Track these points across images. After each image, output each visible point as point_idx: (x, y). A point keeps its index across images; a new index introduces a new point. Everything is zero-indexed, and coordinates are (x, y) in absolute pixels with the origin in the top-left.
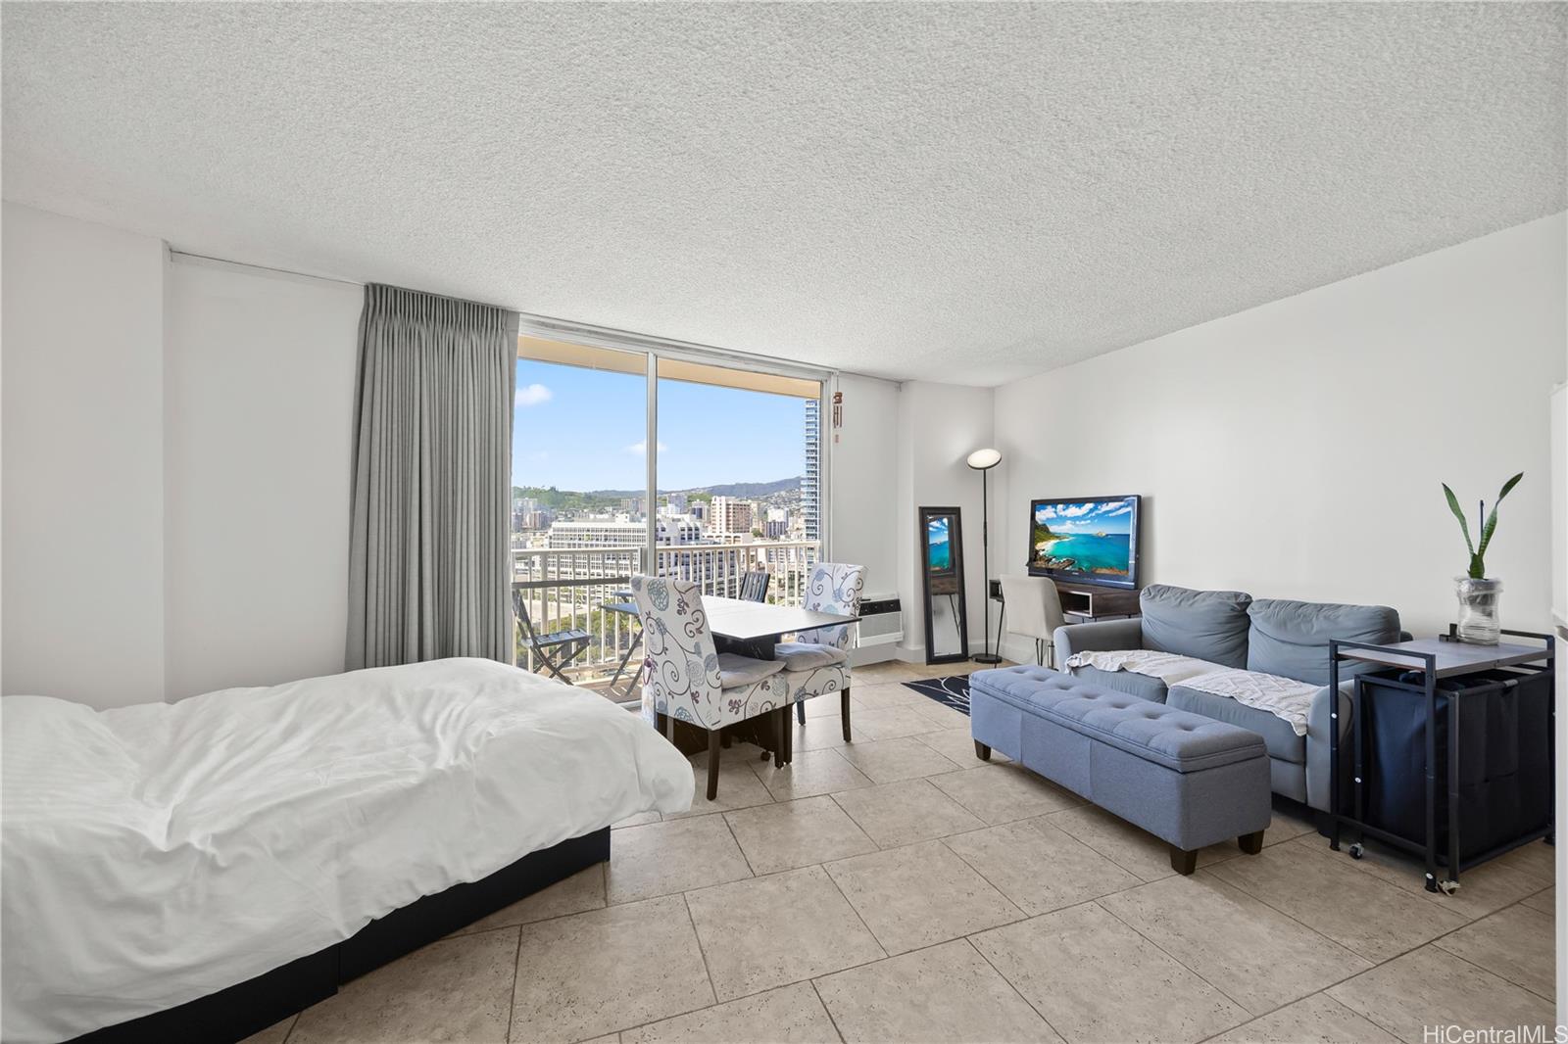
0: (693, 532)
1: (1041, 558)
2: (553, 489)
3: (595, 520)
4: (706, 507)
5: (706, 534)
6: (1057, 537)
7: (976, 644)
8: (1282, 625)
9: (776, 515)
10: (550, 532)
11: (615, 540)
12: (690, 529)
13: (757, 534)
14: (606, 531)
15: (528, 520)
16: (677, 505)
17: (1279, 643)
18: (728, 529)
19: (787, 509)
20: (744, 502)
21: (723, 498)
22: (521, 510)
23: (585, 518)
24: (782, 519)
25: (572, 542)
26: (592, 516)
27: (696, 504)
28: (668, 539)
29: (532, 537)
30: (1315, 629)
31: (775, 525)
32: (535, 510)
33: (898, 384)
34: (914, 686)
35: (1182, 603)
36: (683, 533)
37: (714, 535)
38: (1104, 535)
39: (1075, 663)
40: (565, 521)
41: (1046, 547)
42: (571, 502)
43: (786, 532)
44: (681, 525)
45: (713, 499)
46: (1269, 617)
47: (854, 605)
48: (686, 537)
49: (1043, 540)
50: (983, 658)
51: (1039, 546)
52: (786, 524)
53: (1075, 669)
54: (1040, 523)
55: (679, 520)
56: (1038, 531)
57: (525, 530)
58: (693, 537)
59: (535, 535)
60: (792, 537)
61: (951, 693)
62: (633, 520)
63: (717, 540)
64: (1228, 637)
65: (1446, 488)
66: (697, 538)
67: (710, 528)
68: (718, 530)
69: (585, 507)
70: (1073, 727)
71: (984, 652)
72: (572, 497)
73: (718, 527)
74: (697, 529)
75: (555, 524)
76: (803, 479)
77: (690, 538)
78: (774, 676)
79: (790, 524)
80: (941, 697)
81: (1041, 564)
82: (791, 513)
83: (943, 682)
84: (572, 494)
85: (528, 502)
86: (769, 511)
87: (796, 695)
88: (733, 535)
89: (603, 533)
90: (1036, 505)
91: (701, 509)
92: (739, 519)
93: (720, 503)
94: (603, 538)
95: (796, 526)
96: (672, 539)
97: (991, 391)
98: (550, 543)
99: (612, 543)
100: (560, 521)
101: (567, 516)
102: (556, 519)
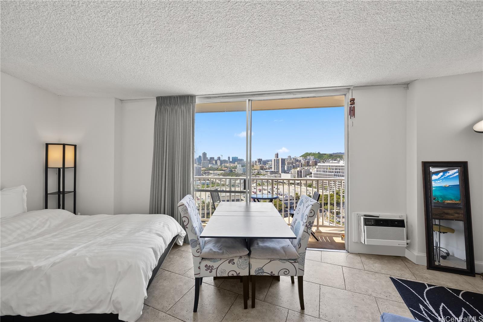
2: (319, 153)
3: (332, 163)
10: (317, 167)
11: (340, 170)
14: (336, 166)
15: (311, 162)
22: (309, 160)
23: (329, 162)
25: (324, 170)
26: (331, 162)
32: (313, 160)
40: (322, 163)
42: (325, 157)
57: (310, 166)
59: (313, 167)
69: (330, 159)
75: (318, 164)
84: (325, 154)
85: (311, 157)
89: (335, 167)
94: (335, 169)
98: (317, 170)
99: (338, 171)
100: (321, 163)
101: (323, 161)
102: (320, 162)
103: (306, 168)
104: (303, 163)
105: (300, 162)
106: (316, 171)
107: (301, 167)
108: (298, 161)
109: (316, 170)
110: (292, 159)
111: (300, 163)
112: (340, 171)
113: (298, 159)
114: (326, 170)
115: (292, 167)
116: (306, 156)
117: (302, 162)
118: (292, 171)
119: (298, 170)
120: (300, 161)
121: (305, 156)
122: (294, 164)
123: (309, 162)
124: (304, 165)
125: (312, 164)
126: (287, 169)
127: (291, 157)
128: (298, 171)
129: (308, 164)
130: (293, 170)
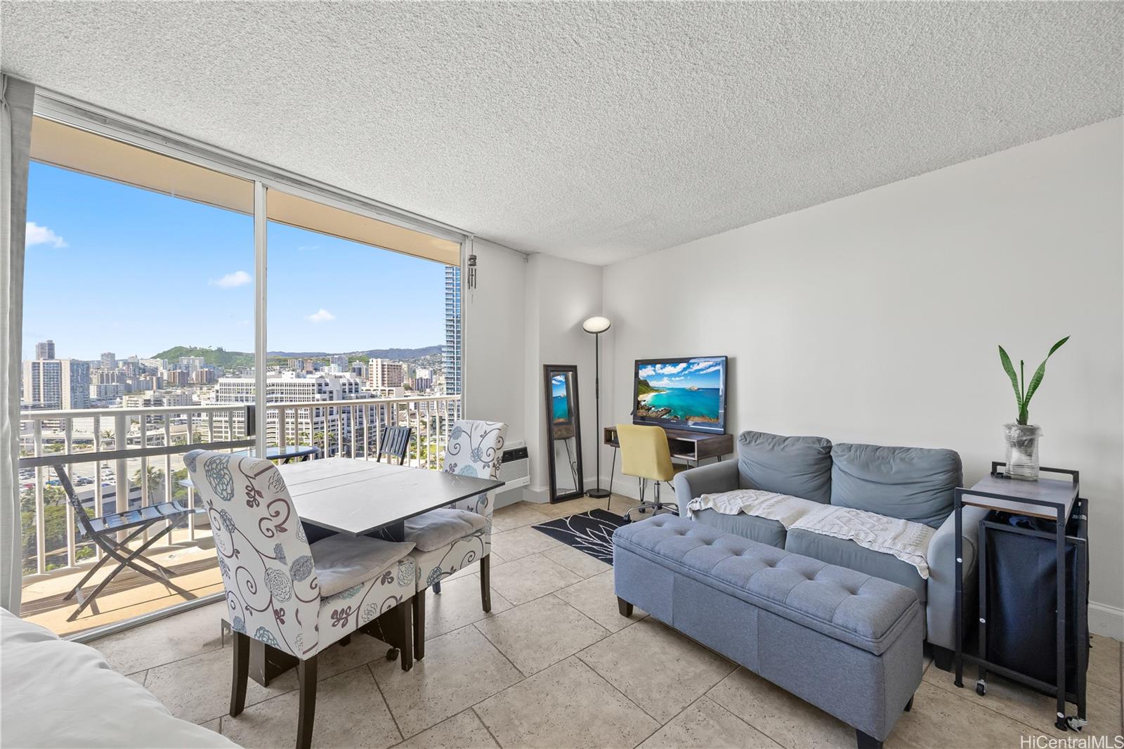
0: (354, 387)
1: (642, 407)
2: (220, 350)
4: (365, 367)
5: (364, 388)
6: (656, 391)
7: (590, 482)
8: (865, 466)
9: (423, 374)
10: (217, 387)
11: (282, 393)
12: (351, 384)
13: (408, 388)
14: (273, 385)
15: (194, 376)
16: (339, 365)
17: (863, 482)
18: (383, 384)
19: (431, 369)
20: (397, 364)
21: (379, 360)
22: (187, 367)
24: (427, 377)
25: (239, 395)
27: (356, 364)
28: (331, 392)
29: (198, 392)
30: (894, 470)
31: (422, 381)
32: (202, 368)
33: (526, 256)
34: (545, 529)
35: (775, 447)
36: (344, 387)
37: (372, 389)
38: (696, 388)
39: (696, 507)
40: (231, 377)
41: (647, 398)
43: (430, 386)
44: (342, 381)
45: (371, 360)
46: (853, 460)
47: (494, 465)
48: (347, 390)
49: (644, 393)
50: (596, 494)
51: (641, 397)
52: (431, 380)
53: (696, 513)
54: (641, 379)
55: (341, 377)
56: (641, 386)
57: (191, 385)
58: (354, 390)
59: (201, 389)
60: (436, 390)
61: (578, 534)
62: (298, 376)
63: (374, 393)
64: (815, 477)
65: (1001, 350)
66: (357, 391)
67: (368, 383)
68: (375, 385)
70: (737, 595)
71: (596, 488)
72: (241, 357)
73: (375, 382)
74: (356, 384)
75: (221, 380)
76: (444, 346)
77: (350, 391)
78: (400, 562)
79: (434, 380)
80: (570, 540)
81: (642, 413)
82: (434, 372)
83: (568, 521)
85: (194, 360)
86: (417, 371)
87: (429, 578)
88: (387, 389)
90: (640, 364)
91: (360, 369)
92: (392, 377)
93: (376, 364)
95: (439, 382)
96: (335, 393)
97: (600, 270)
98: (217, 397)
99: (279, 395)
100: (227, 377)
101: (234, 373)
102: (224, 375)
103: (179, 392)
104: (165, 377)
105: (154, 375)
106: (215, 400)
107: (159, 387)
108: (144, 370)
109: (213, 395)
110: (121, 364)
111: (154, 378)
112: (284, 396)
113: (147, 364)
114: (244, 395)
115: (121, 387)
116: (178, 357)
117: (162, 374)
118: (121, 403)
119: (148, 398)
120: (154, 372)
121: (173, 356)
122: (129, 382)
123: (188, 374)
124: (168, 383)
125: (197, 380)
126: (99, 393)
127: (116, 359)
128: (149, 400)
129: (184, 380)
130: (125, 398)
